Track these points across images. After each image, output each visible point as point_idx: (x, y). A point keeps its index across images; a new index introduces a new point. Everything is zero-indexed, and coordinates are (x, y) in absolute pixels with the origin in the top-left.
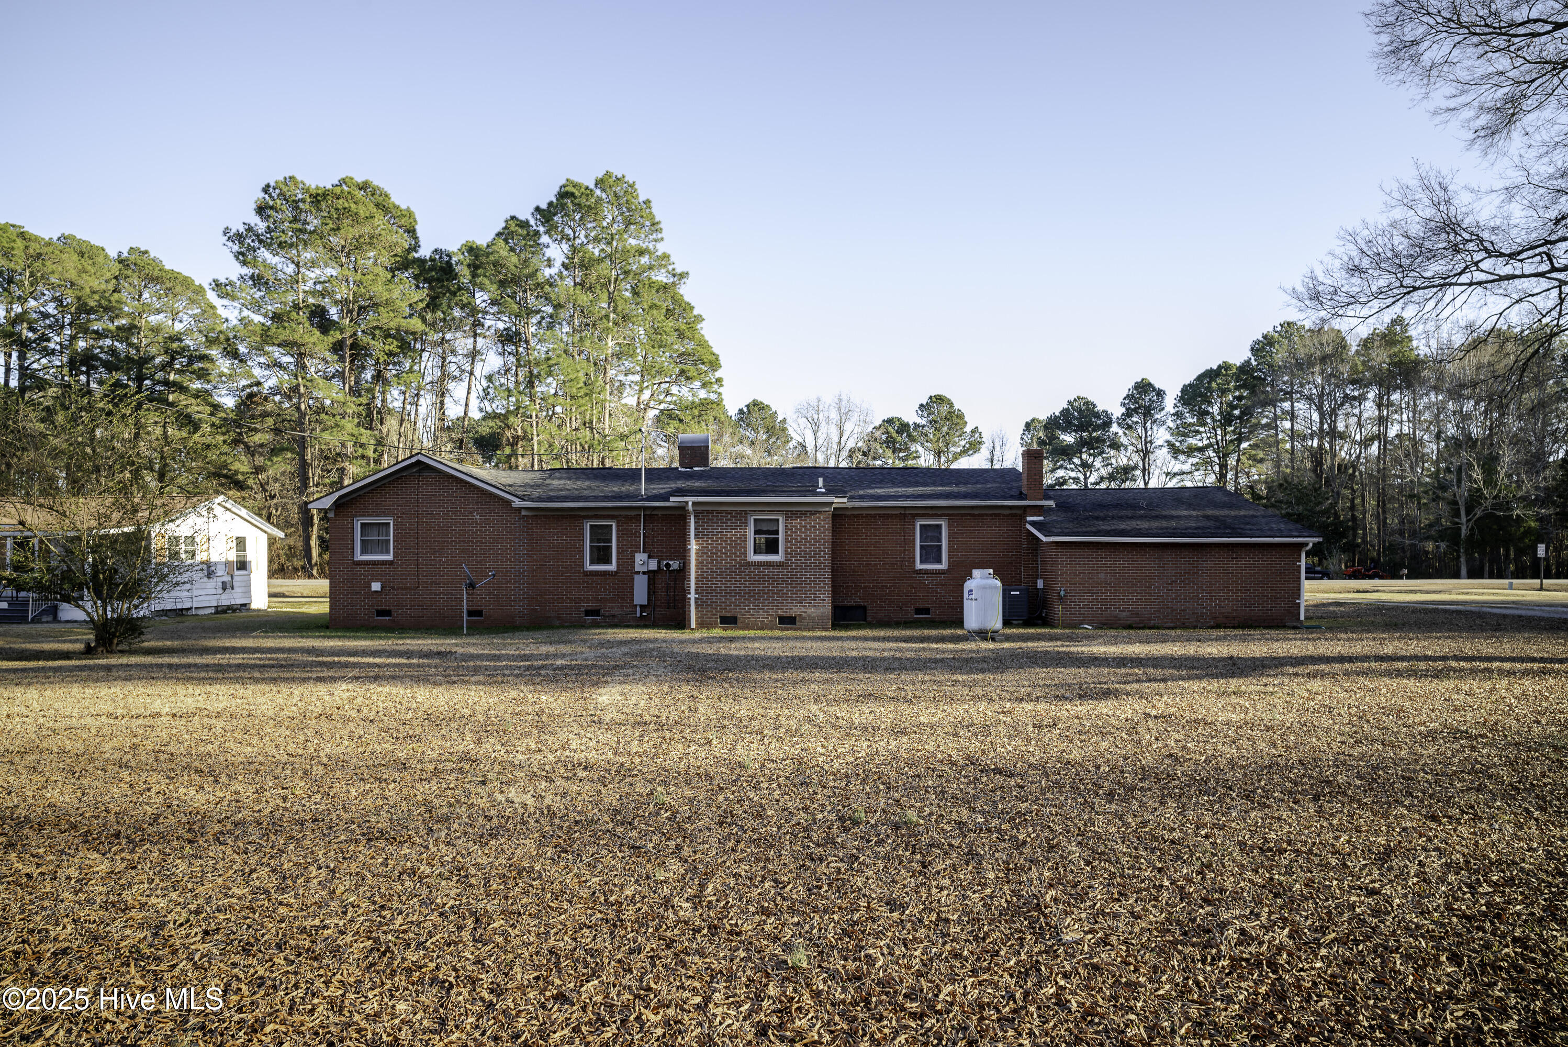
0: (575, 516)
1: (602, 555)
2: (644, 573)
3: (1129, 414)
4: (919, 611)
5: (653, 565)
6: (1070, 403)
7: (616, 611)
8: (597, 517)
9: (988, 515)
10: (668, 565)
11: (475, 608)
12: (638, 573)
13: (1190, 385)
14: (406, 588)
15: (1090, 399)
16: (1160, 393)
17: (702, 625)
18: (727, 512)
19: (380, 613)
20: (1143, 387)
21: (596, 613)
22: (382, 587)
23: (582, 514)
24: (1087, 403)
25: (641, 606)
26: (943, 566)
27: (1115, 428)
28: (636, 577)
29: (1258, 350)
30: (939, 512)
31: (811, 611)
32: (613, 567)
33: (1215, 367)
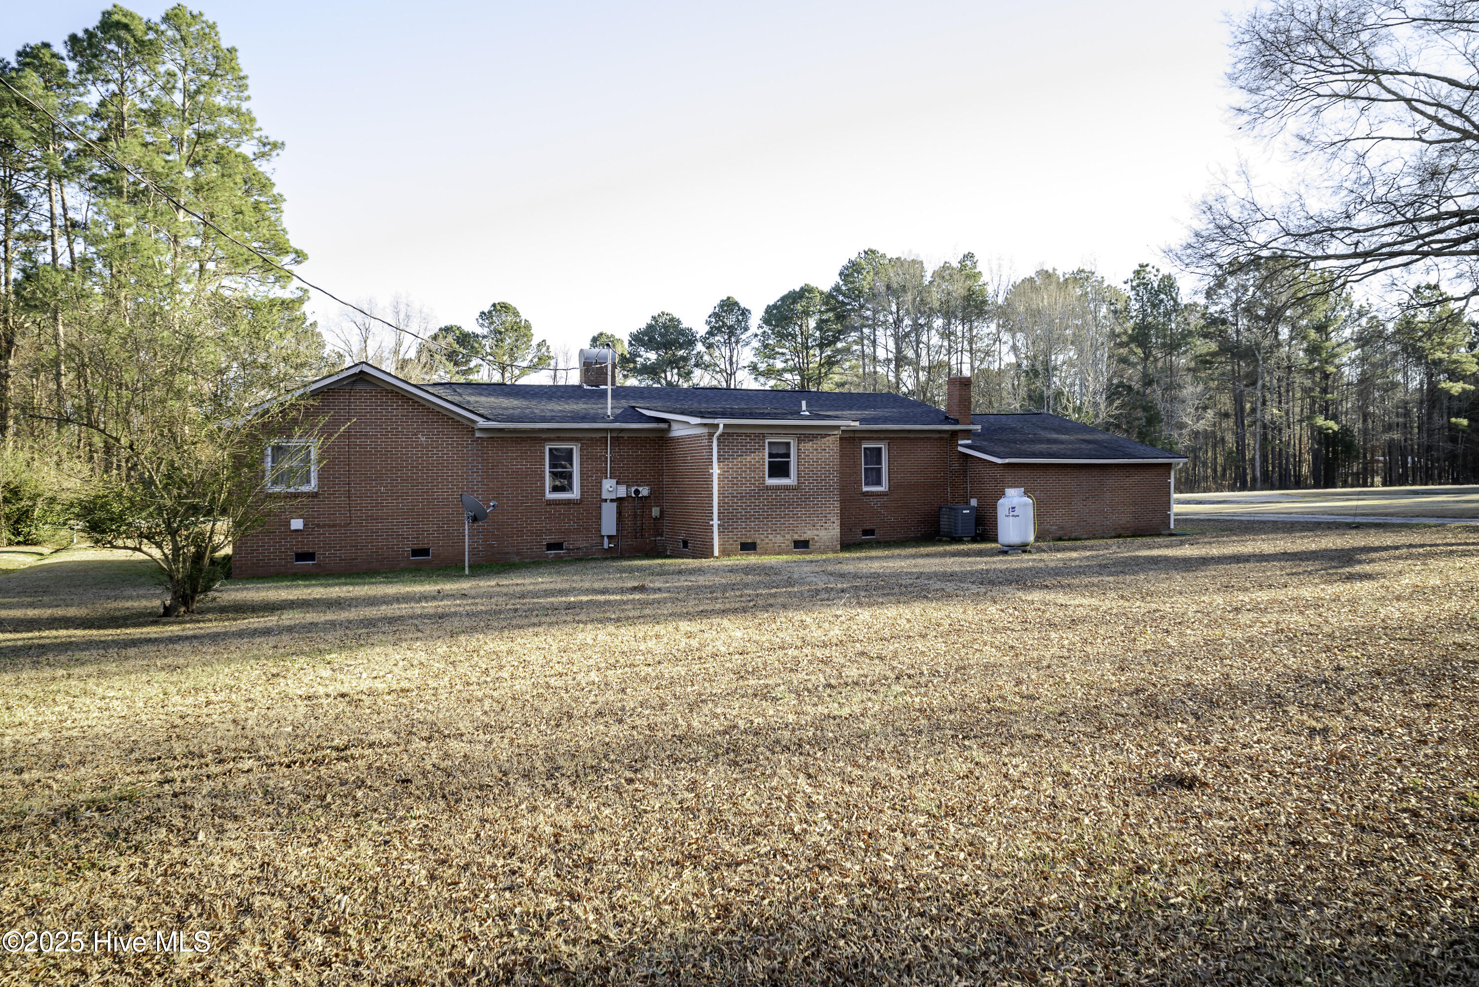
0: (535, 438)
1: (563, 481)
2: (612, 500)
3: (711, 333)
4: (866, 532)
5: (622, 491)
6: (654, 318)
7: (582, 544)
8: (559, 439)
9: (922, 439)
10: (637, 492)
11: (421, 546)
12: (606, 500)
13: (775, 306)
14: (334, 526)
15: (676, 315)
16: (745, 313)
17: (725, 553)
18: (746, 435)
19: (300, 557)
20: (729, 305)
21: (558, 546)
22: (305, 525)
23: (544, 436)
24: (672, 320)
25: (609, 537)
26: (883, 488)
27: (700, 347)
28: (604, 505)
29: (847, 275)
30: (882, 436)
31: (822, 533)
32: (575, 494)
33: (797, 289)
